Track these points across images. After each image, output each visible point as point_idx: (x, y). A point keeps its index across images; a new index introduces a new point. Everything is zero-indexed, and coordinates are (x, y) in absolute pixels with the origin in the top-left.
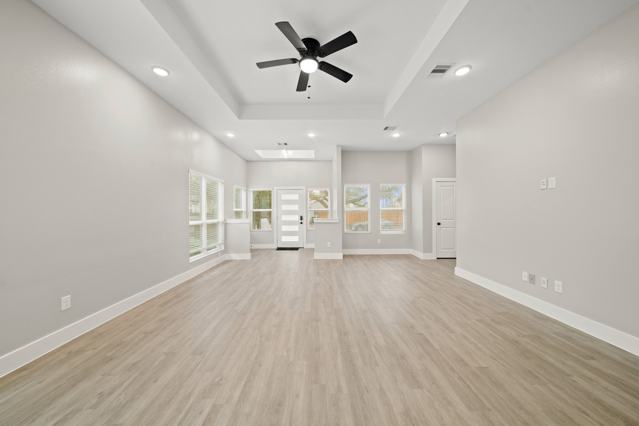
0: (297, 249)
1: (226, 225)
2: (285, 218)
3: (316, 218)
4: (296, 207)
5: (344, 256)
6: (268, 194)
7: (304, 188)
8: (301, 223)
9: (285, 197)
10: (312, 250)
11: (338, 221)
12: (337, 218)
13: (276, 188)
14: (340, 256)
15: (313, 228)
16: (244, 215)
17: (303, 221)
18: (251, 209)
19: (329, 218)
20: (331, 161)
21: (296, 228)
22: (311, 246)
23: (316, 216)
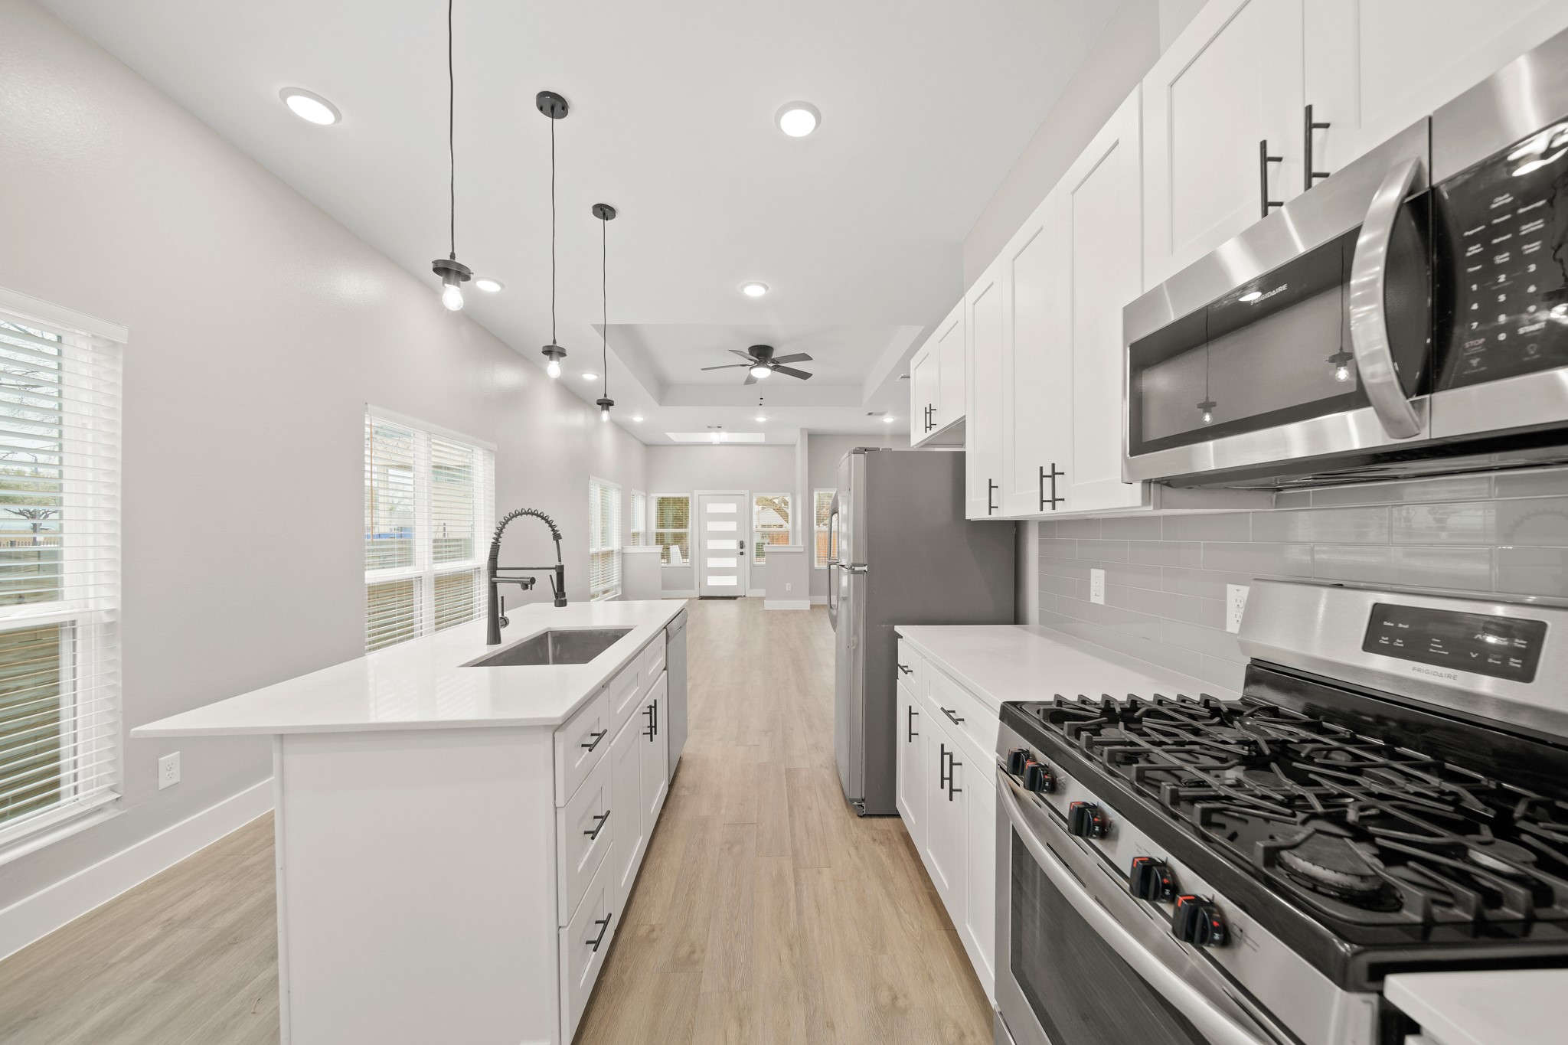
0: (735, 598)
1: (623, 555)
2: (713, 545)
3: (766, 545)
4: (732, 526)
5: (812, 607)
6: (682, 503)
7: (746, 492)
8: (742, 554)
9: (713, 508)
10: (761, 599)
11: (802, 550)
12: (801, 545)
13: (697, 493)
14: (804, 605)
15: (762, 562)
16: (641, 540)
17: (746, 550)
18: (654, 528)
19: (790, 544)
20: (794, 445)
21: (732, 562)
22: (760, 592)
23: (766, 541)
